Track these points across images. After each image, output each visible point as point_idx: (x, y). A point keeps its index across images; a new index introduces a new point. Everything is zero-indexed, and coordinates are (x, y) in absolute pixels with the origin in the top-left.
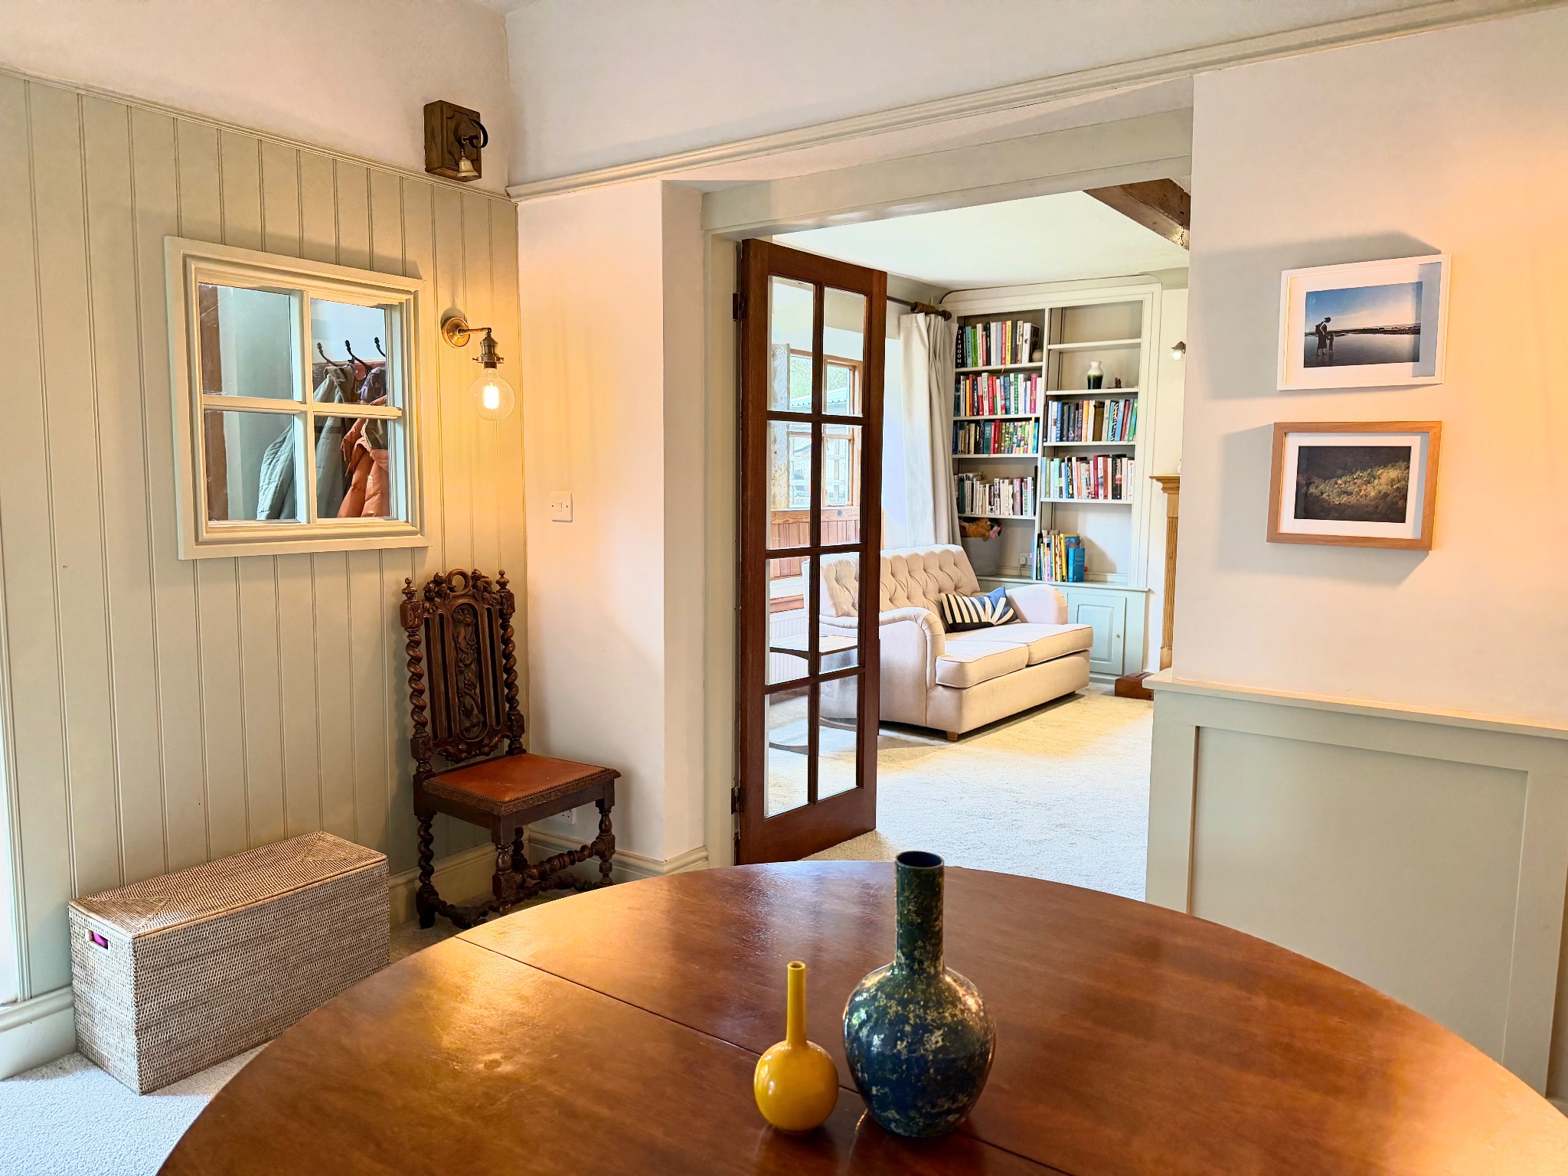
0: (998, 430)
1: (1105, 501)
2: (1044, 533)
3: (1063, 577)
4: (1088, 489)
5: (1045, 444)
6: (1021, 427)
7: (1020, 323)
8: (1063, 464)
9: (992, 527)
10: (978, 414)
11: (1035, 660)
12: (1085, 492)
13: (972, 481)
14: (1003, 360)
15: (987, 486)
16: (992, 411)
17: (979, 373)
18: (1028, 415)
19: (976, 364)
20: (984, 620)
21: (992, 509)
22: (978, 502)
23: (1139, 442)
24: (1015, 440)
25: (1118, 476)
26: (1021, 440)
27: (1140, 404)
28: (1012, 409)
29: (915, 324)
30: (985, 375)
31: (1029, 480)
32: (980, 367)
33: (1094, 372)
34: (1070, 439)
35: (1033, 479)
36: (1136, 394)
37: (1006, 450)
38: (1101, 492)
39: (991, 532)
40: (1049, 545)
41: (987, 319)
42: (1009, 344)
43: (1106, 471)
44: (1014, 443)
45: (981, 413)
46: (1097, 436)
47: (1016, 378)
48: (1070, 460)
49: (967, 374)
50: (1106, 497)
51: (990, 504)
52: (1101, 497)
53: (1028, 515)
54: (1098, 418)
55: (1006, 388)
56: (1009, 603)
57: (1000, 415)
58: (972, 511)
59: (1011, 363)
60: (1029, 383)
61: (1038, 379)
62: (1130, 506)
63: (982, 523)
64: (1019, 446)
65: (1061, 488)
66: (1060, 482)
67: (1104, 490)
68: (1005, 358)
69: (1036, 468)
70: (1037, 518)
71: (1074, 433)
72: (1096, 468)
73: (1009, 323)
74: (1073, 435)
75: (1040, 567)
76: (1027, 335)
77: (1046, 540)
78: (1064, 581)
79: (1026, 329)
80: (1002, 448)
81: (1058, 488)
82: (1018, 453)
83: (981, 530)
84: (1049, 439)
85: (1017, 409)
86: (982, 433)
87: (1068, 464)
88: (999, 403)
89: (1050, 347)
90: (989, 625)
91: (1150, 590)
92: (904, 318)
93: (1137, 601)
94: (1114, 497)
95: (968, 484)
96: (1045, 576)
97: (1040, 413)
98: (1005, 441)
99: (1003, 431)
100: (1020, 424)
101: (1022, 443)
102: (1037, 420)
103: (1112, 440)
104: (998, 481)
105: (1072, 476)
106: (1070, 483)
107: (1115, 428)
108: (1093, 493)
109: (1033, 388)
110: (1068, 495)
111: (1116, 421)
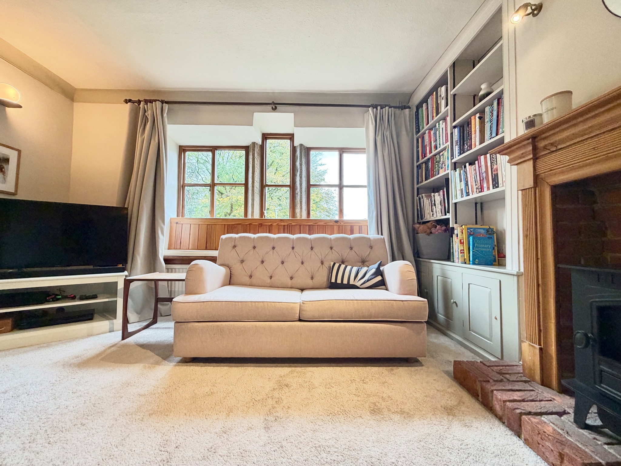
0: (433, 163)
1: (488, 192)
3: (466, 260)
4: (476, 185)
5: (452, 161)
6: (442, 155)
7: (439, 89)
8: (462, 172)
9: (435, 227)
10: (425, 157)
11: (307, 317)
14: (433, 118)
15: (430, 199)
16: (430, 151)
17: (425, 132)
18: (444, 146)
19: (423, 128)
21: (433, 214)
22: (427, 211)
24: (440, 165)
25: (495, 167)
26: (442, 164)
27: (506, 97)
28: (438, 145)
30: (427, 132)
32: (425, 128)
34: (465, 151)
35: (446, 188)
37: (437, 173)
38: (485, 185)
39: (434, 230)
40: (457, 235)
42: (435, 106)
43: (486, 166)
44: (439, 167)
45: (426, 155)
46: (482, 140)
47: (439, 124)
48: (465, 167)
49: (420, 136)
50: (489, 188)
51: (432, 211)
53: (448, 215)
54: (482, 125)
55: (435, 135)
57: (433, 152)
58: (425, 217)
59: (436, 117)
62: (504, 192)
63: (430, 224)
64: (442, 168)
65: (462, 190)
66: (461, 185)
67: (487, 183)
68: (434, 116)
70: (450, 216)
72: (480, 166)
73: (434, 94)
74: (467, 147)
75: (453, 252)
76: (444, 94)
77: (456, 232)
78: (468, 264)
79: (442, 91)
80: (435, 173)
82: (442, 173)
83: (425, 228)
84: (454, 157)
85: (440, 144)
86: (427, 168)
88: (433, 144)
94: (494, 186)
95: (422, 201)
98: (436, 168)
99: (435, 162)
100: (441, 153)
103: (490, 139)
104: (433, 195)
105: (467, 178)
106: (467, 184)
107: (492, 127)
108: (480, 187)
109: (447, 126)
110: (466, 194)
111: (492, 121)
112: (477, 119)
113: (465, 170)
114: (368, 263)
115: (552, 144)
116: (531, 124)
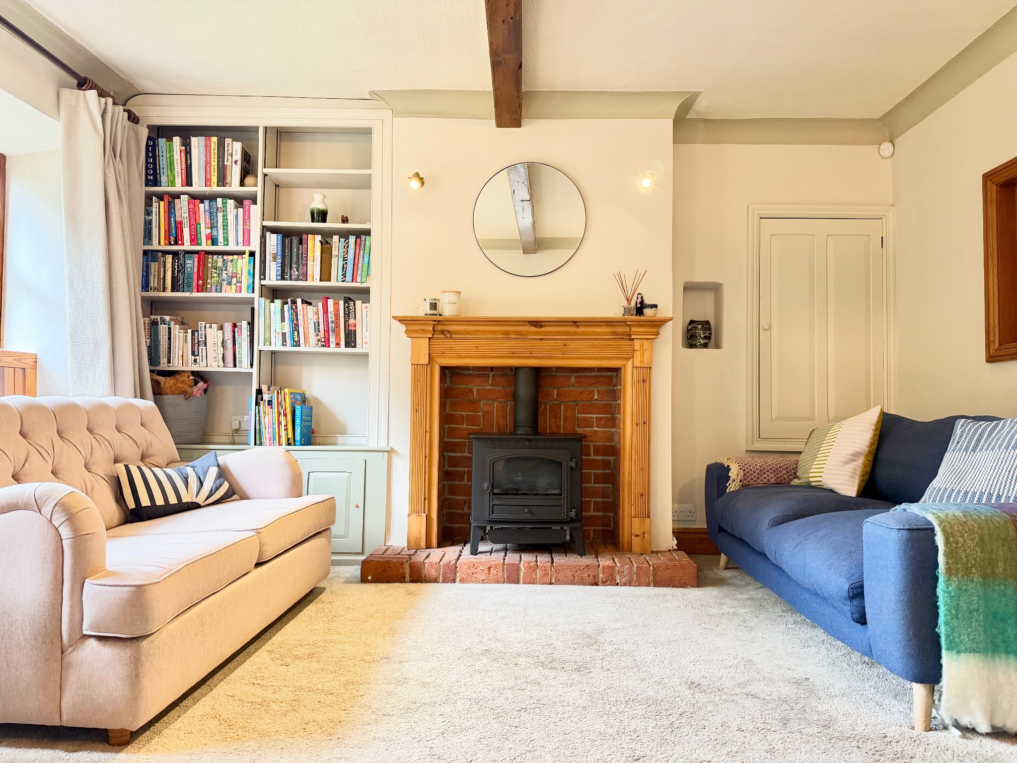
0: (202, 264)
1: (338, 350)
2: (264, 388)
3: (288, 439)
4: (318, 335)
5: (263, 282)
6: (232, 261)
7: (228, 141)
8: (286, 307)
9: (196, 383)
10: (176, 243)
11: (269, 553)
12: (313, 338)
13: (169, 324)
14: (208, 182)
15: (190, 331)
16: (194, 240)
17: (177, 196)
18: (240, 248)
19: (173, 184)
20: (186, 499)
21: (195, 361)
22: (176, 352)
23: (374, 283)
24: (224, 276)
25: (351, 321)
26: (232, 277)
27: (374, 241)
28: (221, 239)
29: (82, 104)
30: (185, 198)
31: (244, 324)
32: (178, 187)
33: (318, 205)
34: (294, 277)
35: (249, 323)
36: (368, 233)
37: (214, 288)
38: (332, 339)
39: (195, 389)
40: (270, 403)
41: (186, 132)
42: (214, 163)
43: (337, 315)
44: (223, 280)
45: (180, 242)
46: (325, 274)
47: (224, 204)
48: (294, 302)
49: (160, 197)
50: (338, 344)
51: (193, 354)
52: (333, 345)
53: (244, 366)
54: (325, 255)
55: (212, 214)
56: (223, 474)
57: (205, 246)
58: (169, 362)
59: (218, 185)
60: (241, 210)
61: (253, 207)
62: (366, 356)
63: (184, 378)
64: (230, 284)
65: (284, 335)
66: (282, 327)
67: (336, 337)
68: (210, 180)
69: (253, 309)
70: (255, 370)
71: (297, 271)
72: (326, 311)
73: (214, 139)
74: (297, 273)
75: (260, 429)
76: (238, 156)
77: (266, 397)
78: (289, 444)
79: (235, 149)
80: (209, 286)
81: (281, 335)
82: (229, 292)
83: (180, 385)
84: (267, 276)
85: (226, 240)
86: (182, 267)
87: (292, 307)
88: (204, 231)
89: (266, 171)
90: (194, 506)
91: (392, 449)
92: (66, 93)
93: (378, 462)
94: (347, 345)
95: (163, 329)
96: (266, 440)
97: (255, 246)
98: (212, 277)
99: (210, 265)
100: (230, 257)
101: (234, 280)
102: (252, 254)
103: (343, 281)
104: (203, 325)
105: (297, 320)
106: (295, 328)
107: (346, 268)
108: (323, 340)
109: (247, 217)
110: (292, 342)
111: (347, 260)
112: (318, 245)
113: (294, 307)
114: (152, 458)
115: (449, 332)
116: (434, 306)
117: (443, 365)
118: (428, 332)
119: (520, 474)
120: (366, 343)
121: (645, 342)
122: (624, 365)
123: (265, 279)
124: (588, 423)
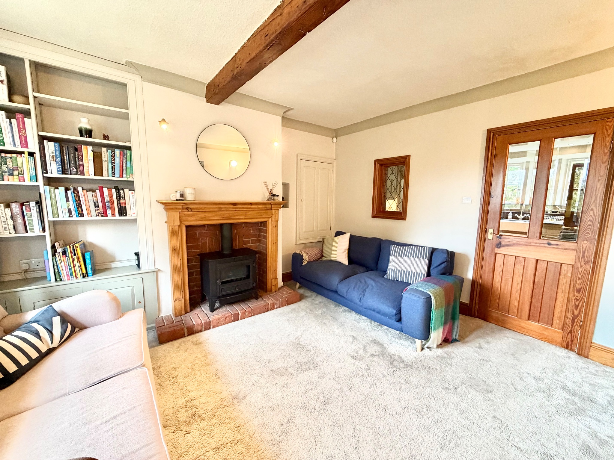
1: (114, 218)
2: (57, 245)
3: (83, 274)
4: (98, 210)
5: (45, 175)
6: (11, 158)
12: (94, 212)
18: (19, 149)
20: (44, 349)
23: (136, 178)
25: (122, 201)
27: (134, 154)
31: (32, 204)
35: (37, 203)
36: (129, 148)
38: (109, 212)
40: (64, 253)
43: (111, 197)
46: (99, 172)
50: (113, 215)
52: (110, 215)
53: (36, 232)
54: (97, 160)
56: (65, 319)
60: (14, 121)
61: (26, 119)
62: (135, 220)
64: (12, 175)
65: (70, 210)
66: (68, 205)
67: (112, 211)
69: (40, 193)
70: (47, 234)
71: (76, 168)
74: (75, 170)
75: (58, 271)
76: (3, 77)
77: (59, 250)
78: (84, 277)
81: (67, 211)
87: (74, 192)
89: (36, 95)
90: (51, 351)
91: (159, 270)
93: (150, 277)
94: (121, 214)
96: (64, 277)
97: (34, 149)
100: (9, 155)
101: (16, 173)
102: (31, 154)
103: (113, 177)
106: (79, 205)
107: (114, 169)
108: (102, 212)
109: (21, 127)
110: (77, 214)
111: (114, 164)
112: (90, 152)
113: (76, 192)
115: (191, 209)
116: (182, 195)
117: (187, 225)
118: (179, 209)
119: (231, 272)
120: (134, 213)
121: (276, 211)
122: (268, 220)
123: (47, 173)
124: (248, 242)
